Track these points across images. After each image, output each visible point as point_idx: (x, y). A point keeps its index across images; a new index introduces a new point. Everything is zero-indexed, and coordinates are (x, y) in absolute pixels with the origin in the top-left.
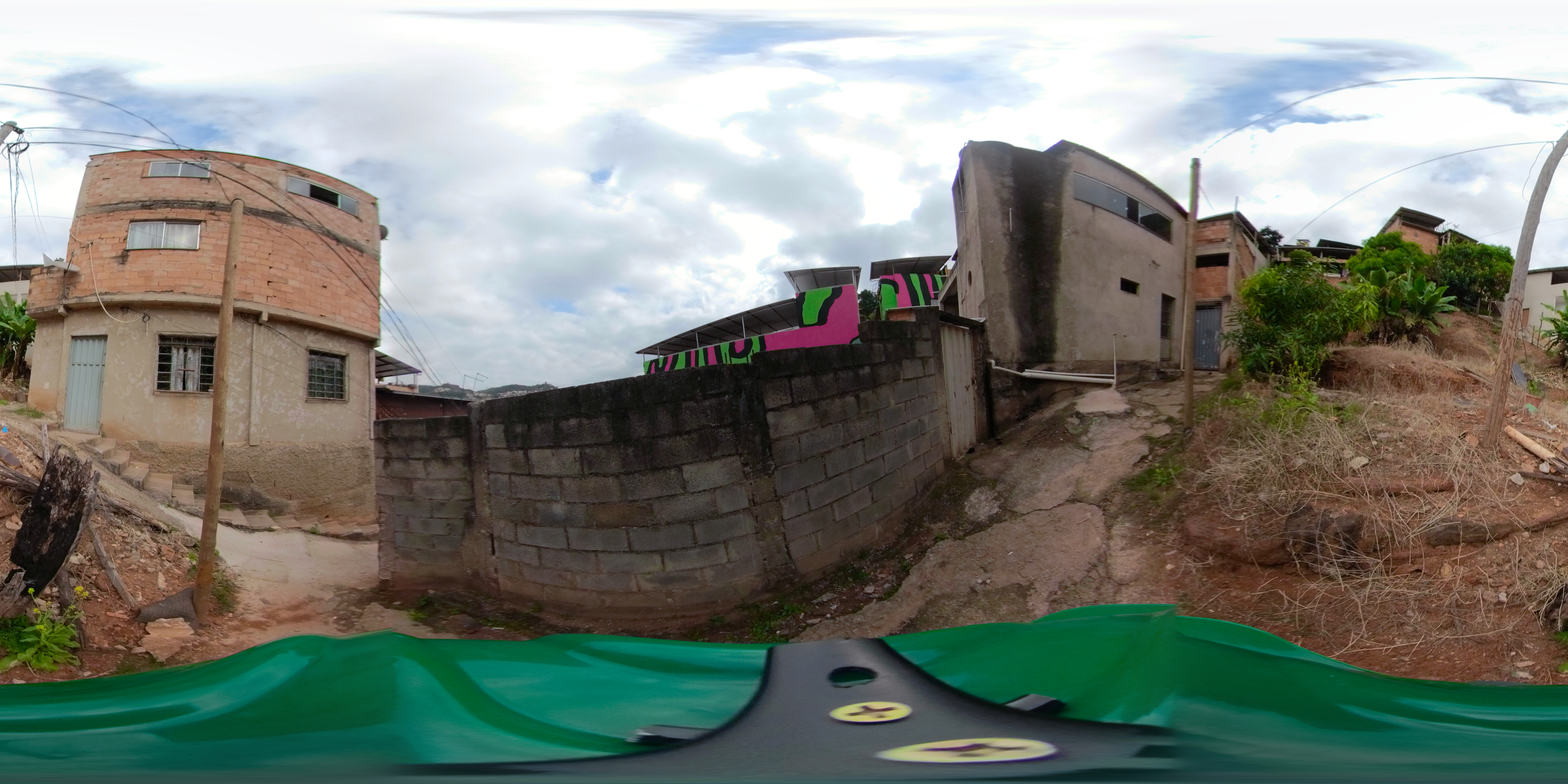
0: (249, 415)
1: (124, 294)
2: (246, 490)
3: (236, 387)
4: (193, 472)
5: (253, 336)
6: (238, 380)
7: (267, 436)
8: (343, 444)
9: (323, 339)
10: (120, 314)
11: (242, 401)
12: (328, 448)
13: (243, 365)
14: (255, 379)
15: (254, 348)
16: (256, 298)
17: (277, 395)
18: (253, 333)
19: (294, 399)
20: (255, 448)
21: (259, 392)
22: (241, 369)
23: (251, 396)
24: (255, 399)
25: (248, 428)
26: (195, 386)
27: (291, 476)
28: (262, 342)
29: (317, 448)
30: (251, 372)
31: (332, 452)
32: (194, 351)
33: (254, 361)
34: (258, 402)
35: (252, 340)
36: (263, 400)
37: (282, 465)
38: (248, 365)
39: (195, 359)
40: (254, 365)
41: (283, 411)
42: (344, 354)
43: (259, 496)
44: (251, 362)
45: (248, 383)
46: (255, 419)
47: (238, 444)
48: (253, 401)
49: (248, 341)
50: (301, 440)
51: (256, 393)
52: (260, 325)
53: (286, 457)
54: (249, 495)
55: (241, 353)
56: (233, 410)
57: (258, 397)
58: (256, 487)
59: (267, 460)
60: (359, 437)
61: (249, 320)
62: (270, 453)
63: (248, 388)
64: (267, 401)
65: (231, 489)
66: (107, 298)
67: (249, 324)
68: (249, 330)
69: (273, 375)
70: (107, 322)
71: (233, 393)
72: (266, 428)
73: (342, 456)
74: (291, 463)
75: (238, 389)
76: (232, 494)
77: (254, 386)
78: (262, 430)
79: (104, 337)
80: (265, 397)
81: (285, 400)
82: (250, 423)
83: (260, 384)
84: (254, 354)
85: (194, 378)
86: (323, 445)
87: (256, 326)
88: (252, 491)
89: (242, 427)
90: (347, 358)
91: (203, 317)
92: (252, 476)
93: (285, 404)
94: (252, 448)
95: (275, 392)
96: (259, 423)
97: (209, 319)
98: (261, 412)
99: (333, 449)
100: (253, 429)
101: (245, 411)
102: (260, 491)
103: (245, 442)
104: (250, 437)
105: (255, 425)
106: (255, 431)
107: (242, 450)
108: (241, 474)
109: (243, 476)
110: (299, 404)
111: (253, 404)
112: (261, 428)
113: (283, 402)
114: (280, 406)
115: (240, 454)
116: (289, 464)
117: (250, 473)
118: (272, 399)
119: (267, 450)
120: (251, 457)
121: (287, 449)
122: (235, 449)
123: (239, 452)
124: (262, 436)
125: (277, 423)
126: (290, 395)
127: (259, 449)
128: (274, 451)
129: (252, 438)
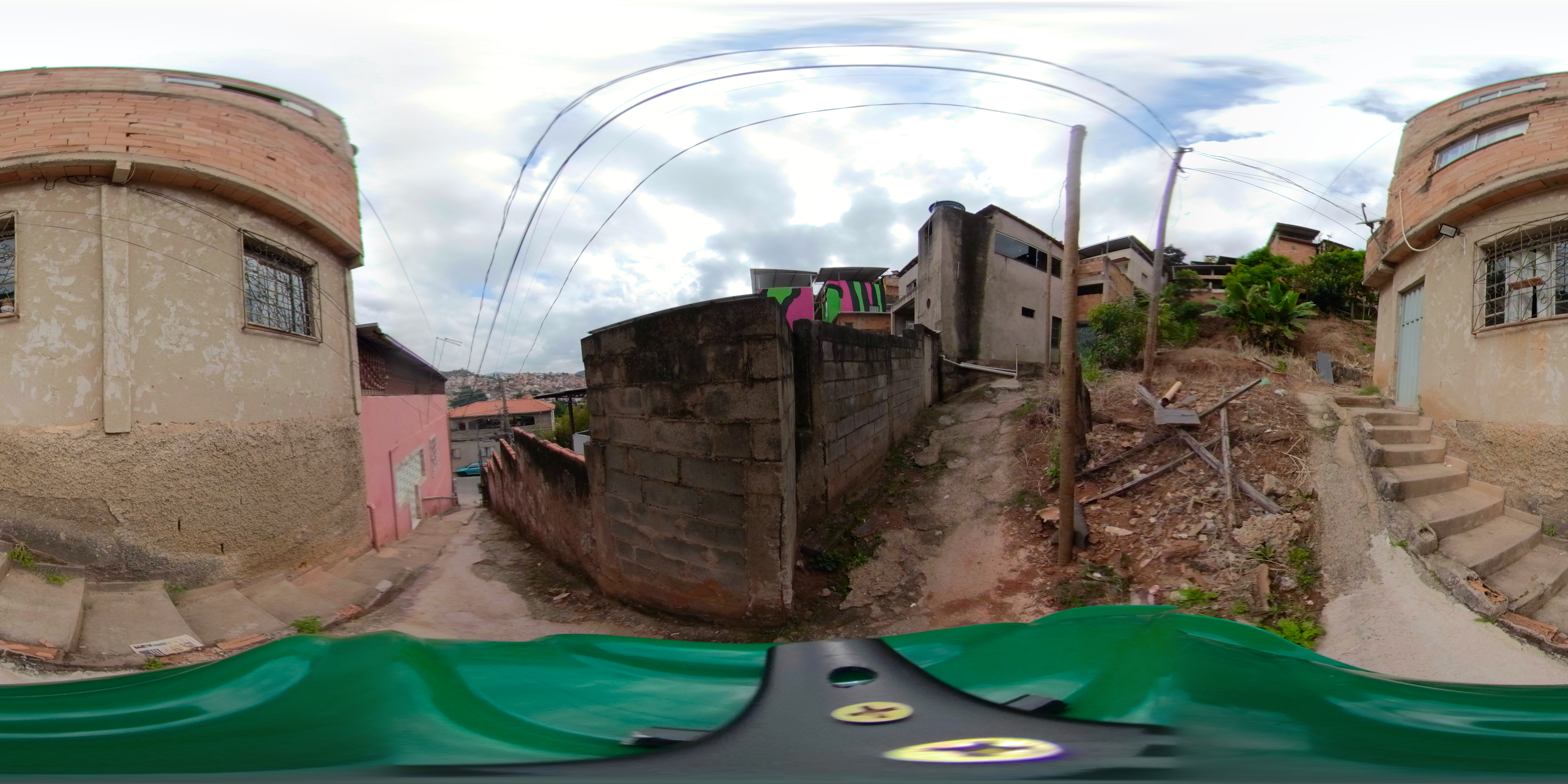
0: (100, 355)
2: (106, 542)
3: (65, 296)
6: (69, 280)
7: (154, 409)
11: (83, 323)
17: (173, 309)
19: (216, 323)
20: (120, 440)
21: (123, 299)
23: (103, 310)
24: (114, 315)
25: (100, 388)
27: (219, 504)
34: (124, 325)
36: (137, 319)
37: (196, 480)
41: (190, 348)
43: (139, 553)
45: (95, 285)
46: (115, 366)
47: (77, 430)
48: (109, 318)
50: (239, 417)
51: (116, 303)
53: (205, 461)
54: (112, 551)
57: (121, 311)
58: (128, 536)
59: (155, 470)
60: (340, 409)
62: (163, 452)
63: (94, 295)
64: (146, 322)
65: (61, 535)
71: (58, 308)
72: (148, 389)
74: (219, 475)
75: (73, 299)
76: (70, 546)
78: (139, 394)
80: (141, 314)
81: (194, 322)
83: (125, 285)
89: (84, 385)
92: (115, 509)
93: (193, 332)
94: (112, 439)
95: (167, 303)
96: (128, 374)
98: (133, 349)
100: (112, 390)
101: (90, 347)
102: (140, 542)
103: (93, 424)
104: (106, 412)
105: (117, 379)
106: (118, 395)
107: (86, 444)
108: (86, 505)
109: (92, 510)
110: (228, 336)
111: (108, 327)
112: (133, 388)
113: (188, 326)
114: (181, 335)
115: (80, 454)
116: (212, 478)
117: (109, 503)
118: (159, 317)
119: (153, 443)
120: (112, 464)
121: (206, 442)
122: (66, 442)
123: (80, 449)
124: (137, 409)
125: (178, 376)
126: (206, 314)
127: (131, 443)
128: (174, 446)
129: (109, 412)
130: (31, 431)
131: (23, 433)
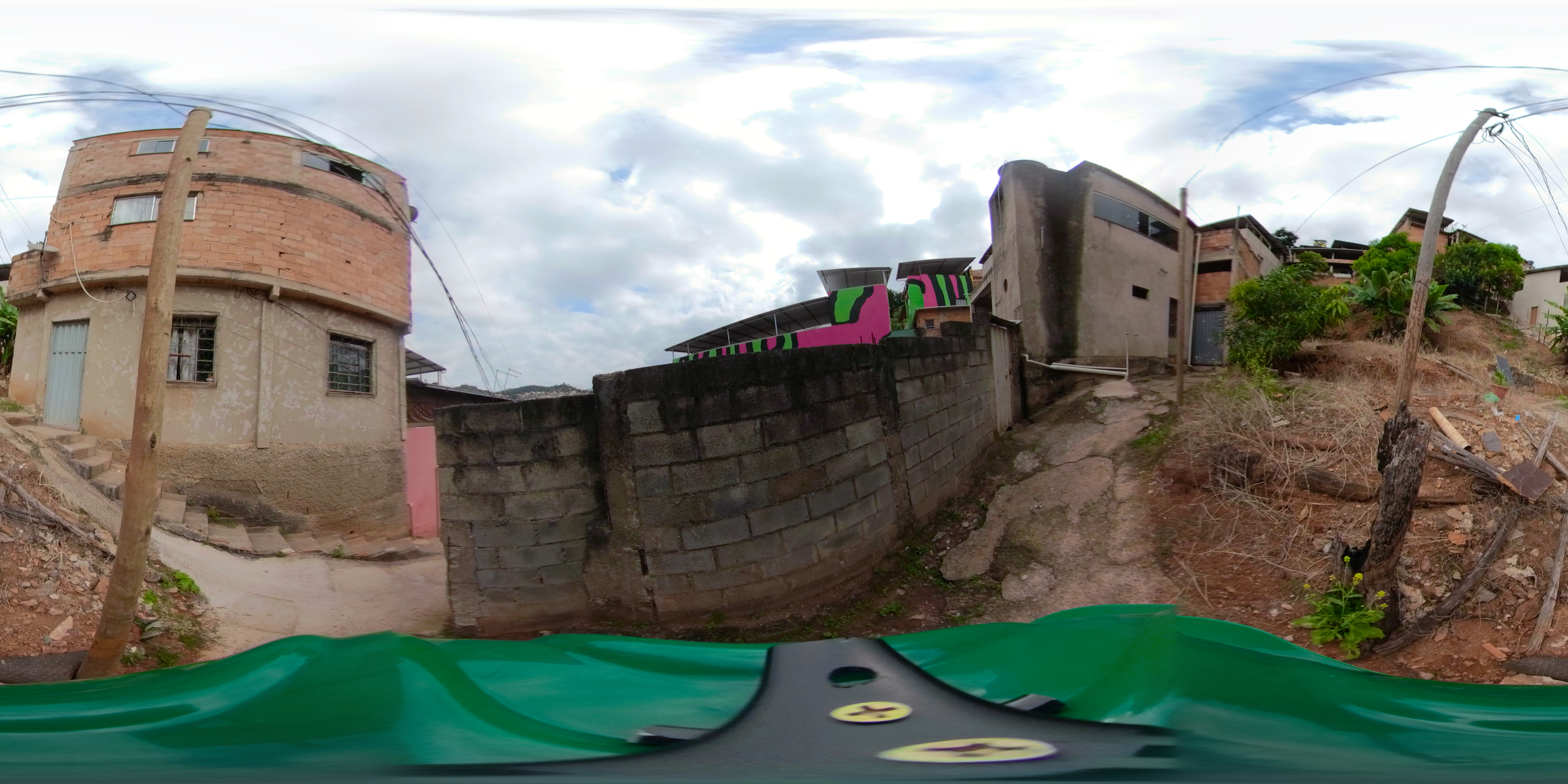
0: (256, 410)
1: (107, 271)
2: (252, 503)
3: (240, 376)
4: (187, 480)
5: (261, 315)
6: (243, 368)
7: (280, 437)
8: (370, 446)
9: (346, 321)
10: (104, 294)
11: (248, 393)
12: (352, 451)
13: (250, 349)
14: (264, 366)
15: (263, 328)
16: (265, 270)
17: (291, 386)
18: (262, 311)
19: (312, 392)
20: (264, 451)
21: (269, 382)
22: (247, 354)
23: (259, 387)
24: (264, 391)
25: (256, 426)
26: (192, 375)
27: (308, 486)
28: (273, 321)
29: (339, 451)
30: (260, 357)
31: (357, 456)
32: (191, 333)
33: (264, 345)
34: (268, 395)
35: (261, 319)
36: (274, 392)
37: (297, 472)
38: (256, 350)
39: (191, 343)
40: (263, 349)
41: (299, 406)
42: (370, 340)
43: (269, 510)
44: (260, 345)
45: (256, 371)
46: (264, 415)
47: (243, 446)
48: (262, 392)
49: (256, 321)
50: (321, 441)
51: (265, 383)
52: (271, 301)
53: (302, 463)
54: (256, 508)
55: (247, 334)
56: (237, 403)
57: (268, 389)
58: (264, 500)
59: (279, 466)
60: (388, 437)
61: (257, 296)
62: (283, 458)
63: (255, 377)
64: (279, 393)
65: (234, 501)
66: (87, 277)
67: (258, 301)
68: (257, 308)
69: (287, 361)
70: (89, 304)
71: (237, 383)
72: (277, 427)
73: (369, 460)
74: (308, 470)
75: (244, 378)
76: (235, 507)
77: (263, 374)
78: (273, 430)
79: (85, 322)
80: (277, 389)
81: (302, 392)
82: (258, 420)
83: (270, 373)
84: (264, 336)
85: (190, 365)
86: (348, 448)
87: (265, 304)
88: (260, 504)
89: (248, 425)
90: (374, 345)
91: (201, 293)
92: (260, 485)
93: (301, 398)
94: (260, 451)
95: (289, 382)
96: (269, 420)
97: (208, 295)
98: (272, 407)
99: (359, 452)
100: (261, 428)
101: (251, 405)
102: (270, 504)
103: (251, 444)
104: (258, 438)
105: (264, 423)
106: (264, 430)
107: (248, 453)
108: (246, 483)
109: (249, 486)
110: (319, 398)
111: (262, 396)
112: (271, 427)
113: (298, 394)
114: (295, 400)
115: (245, 458)
116: (305, 471)
117: (257, 482)
118: (285, 391)
119: (279, 453)
120: (259, 463)
121: (304, 453)
122: (239, 452)
123: (244, 456)
124: (272, 437)
125: (292, 421)
126: (307, 387)
127: (269, 453)
128: (288, 455)
129: (260, 439)
130: (221, 447)
131: (217, 448)
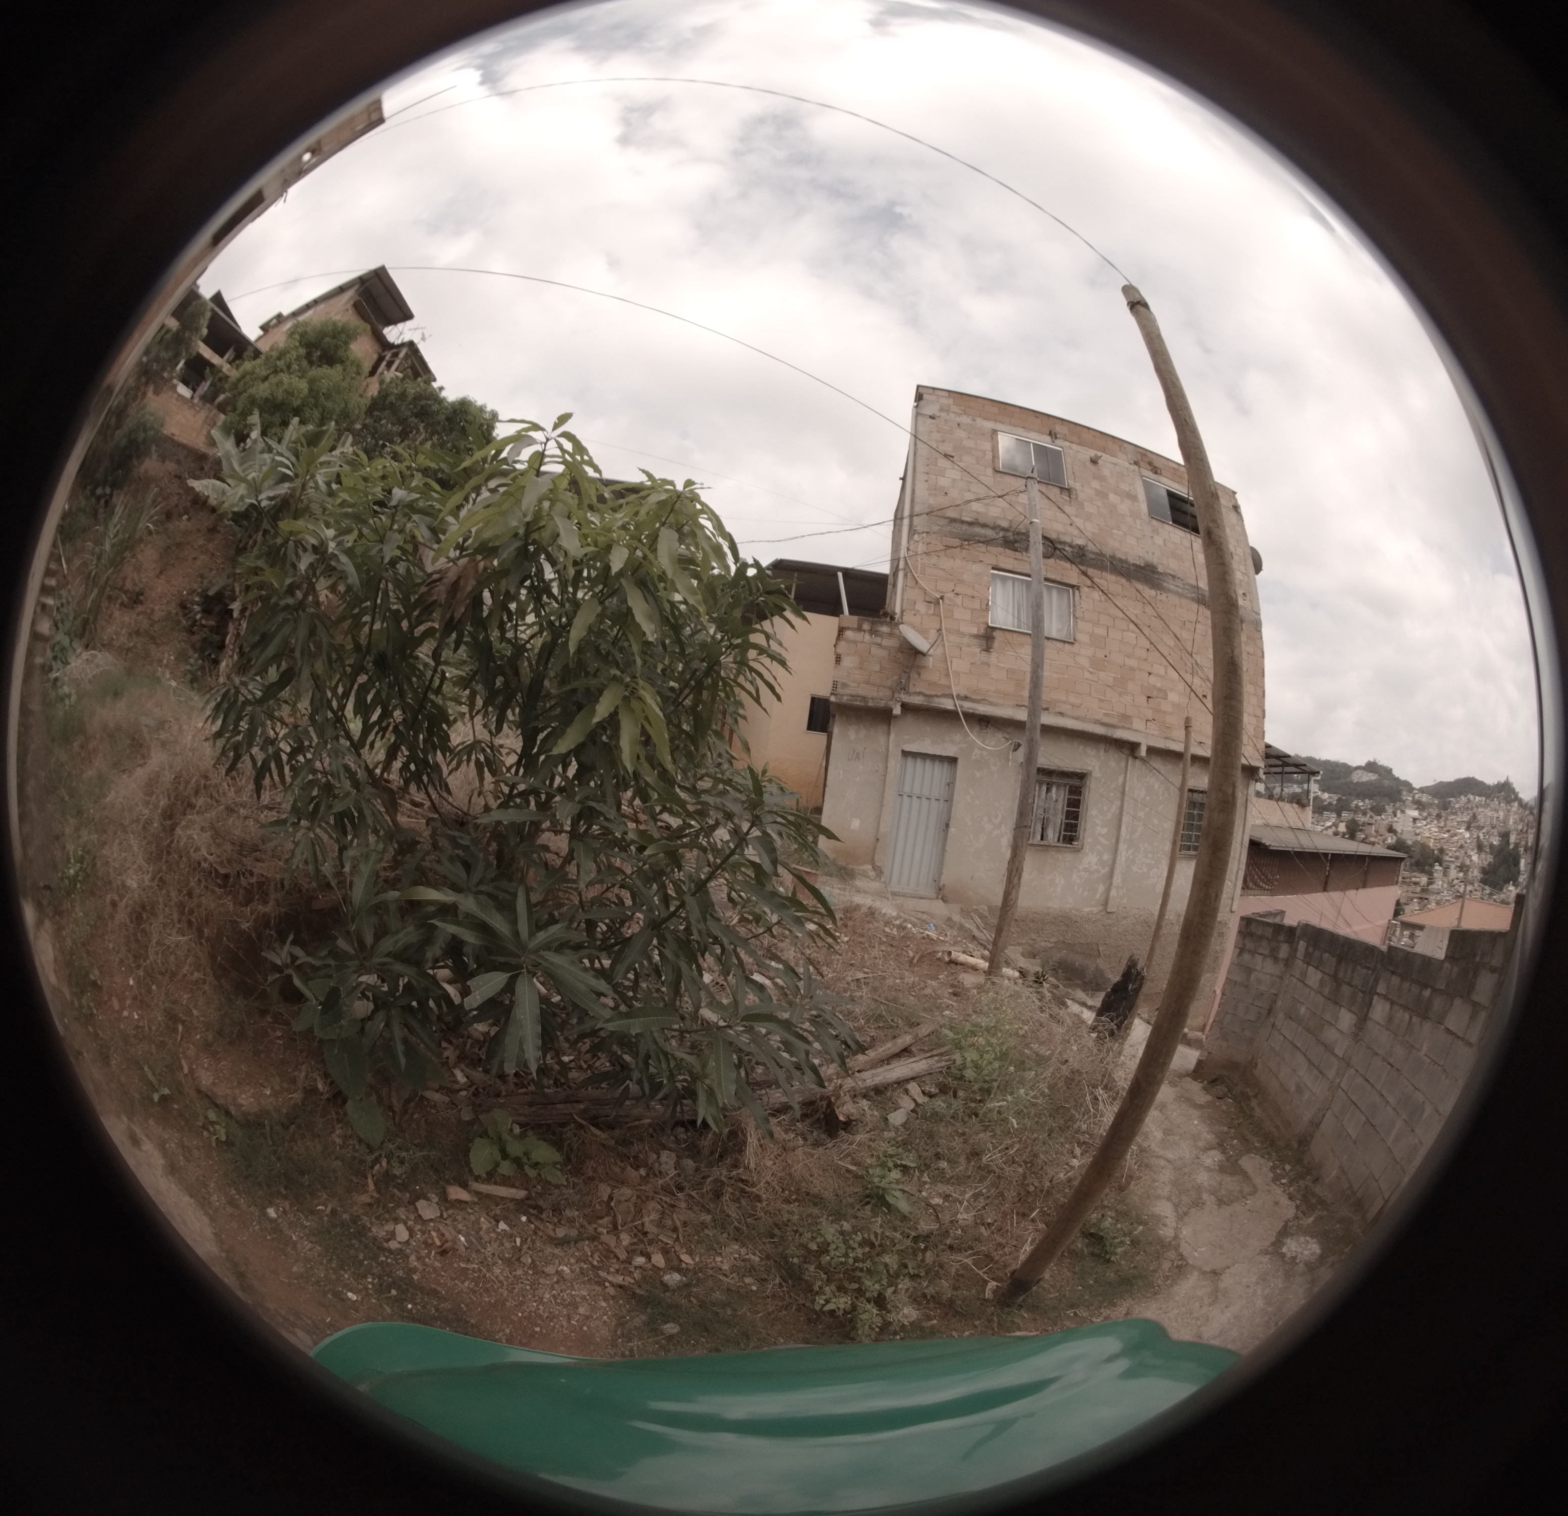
0: (1111, 874)
2: (1092, 966)
3: (1102, 839)
4: (1043, 944)
5: (1126, 773)
6: (1105, 831)
7: (1124, 902)
10: (978, 729)
11: (1106, 857)
13: (1115, 811)
14: (1123, 830)
15: (1127, 788)
16: (1135, 723)
17: (1142, 849)
18: (1129, 770)
20: (1110, 916)
21: (1125, 846)
22: (1111, 815)
23: (1116, 851)
24: (1120, 854)
25: (1108, 891)
26: (1056, 836)
28: (1136, 780)
30: (1120, 820)
32: (1059, 790)
33: (1125, 807)
34: (1123, 859)
35: (1125, 776)
36: (1127, 855)
38: (1119, 810)
39: (1058, 797)
40: (1124, 812)
41: (1145, 871)
44: (1123, 806)
45: (1117, 834)
46: (1117, 879)
47: (1097, 909)
48: (1118, 856)
49: (1120, 778)
52: (1137, 759)
55: (1113, 794)
56: (1095, 867)
57: (1123, 852)
58: (1101, 963)
61: (1125, 753)
62: (1124, 922)
63: (1114, 841)
64: (1130, 858)
65: (1078, 964)
66: (967, 705)
67: (1125, 758)
68: (1124, 764)
69: (1142, 824)
70: (963, 739)
71: (1098, 847)
72: (1124, 892)
75: (1105, 842)
76: (1079, 970)
77: (1122, 837)
78: (1120, 894)
79: (954, 760)
80: (1129, 852)
82: (1111, 884)
83: (1127, 836)
84: (1126, 797)
87: (1132, 761)
89: (1103, 888)
91: (1077, 746)
92: (1101, 949)
95: (1141, 846)
96: (1119, 885)
97: (1082, 750)
98: (1123, 871)
101: (1108, 870)
102: (1104, 968)
103: (1103, 907)
104: (1109, 901)
105: (1115, 887)
106: (1114, 895)
107: (1099, 916)
108: (1092, 948)
109: (1094, 950)
111: (1118, 861)
112: (1120, 890)
113: (1147, 858)
114: (1143, 864)
115: (1096, 921)
117: (1099, 945)
118: (1136, 854)
119: (1121, 919)
120: (1105, 927)
121: (1141, 918)
122: (1093, 915)
123: (1094, 919)
124: (1118, 902)
125: (1137, 885)
126: (1155, 850)
127: (1113, 918)
128: (1128, 920)
129: (1111, 903)
131: (1073, 912)
